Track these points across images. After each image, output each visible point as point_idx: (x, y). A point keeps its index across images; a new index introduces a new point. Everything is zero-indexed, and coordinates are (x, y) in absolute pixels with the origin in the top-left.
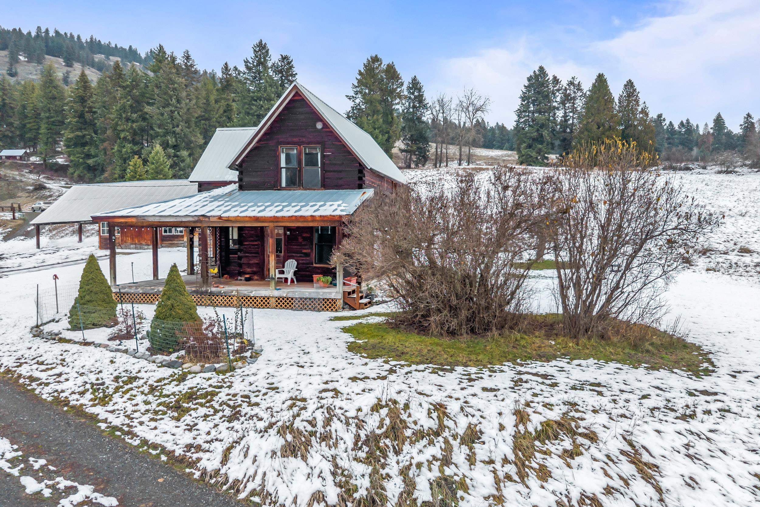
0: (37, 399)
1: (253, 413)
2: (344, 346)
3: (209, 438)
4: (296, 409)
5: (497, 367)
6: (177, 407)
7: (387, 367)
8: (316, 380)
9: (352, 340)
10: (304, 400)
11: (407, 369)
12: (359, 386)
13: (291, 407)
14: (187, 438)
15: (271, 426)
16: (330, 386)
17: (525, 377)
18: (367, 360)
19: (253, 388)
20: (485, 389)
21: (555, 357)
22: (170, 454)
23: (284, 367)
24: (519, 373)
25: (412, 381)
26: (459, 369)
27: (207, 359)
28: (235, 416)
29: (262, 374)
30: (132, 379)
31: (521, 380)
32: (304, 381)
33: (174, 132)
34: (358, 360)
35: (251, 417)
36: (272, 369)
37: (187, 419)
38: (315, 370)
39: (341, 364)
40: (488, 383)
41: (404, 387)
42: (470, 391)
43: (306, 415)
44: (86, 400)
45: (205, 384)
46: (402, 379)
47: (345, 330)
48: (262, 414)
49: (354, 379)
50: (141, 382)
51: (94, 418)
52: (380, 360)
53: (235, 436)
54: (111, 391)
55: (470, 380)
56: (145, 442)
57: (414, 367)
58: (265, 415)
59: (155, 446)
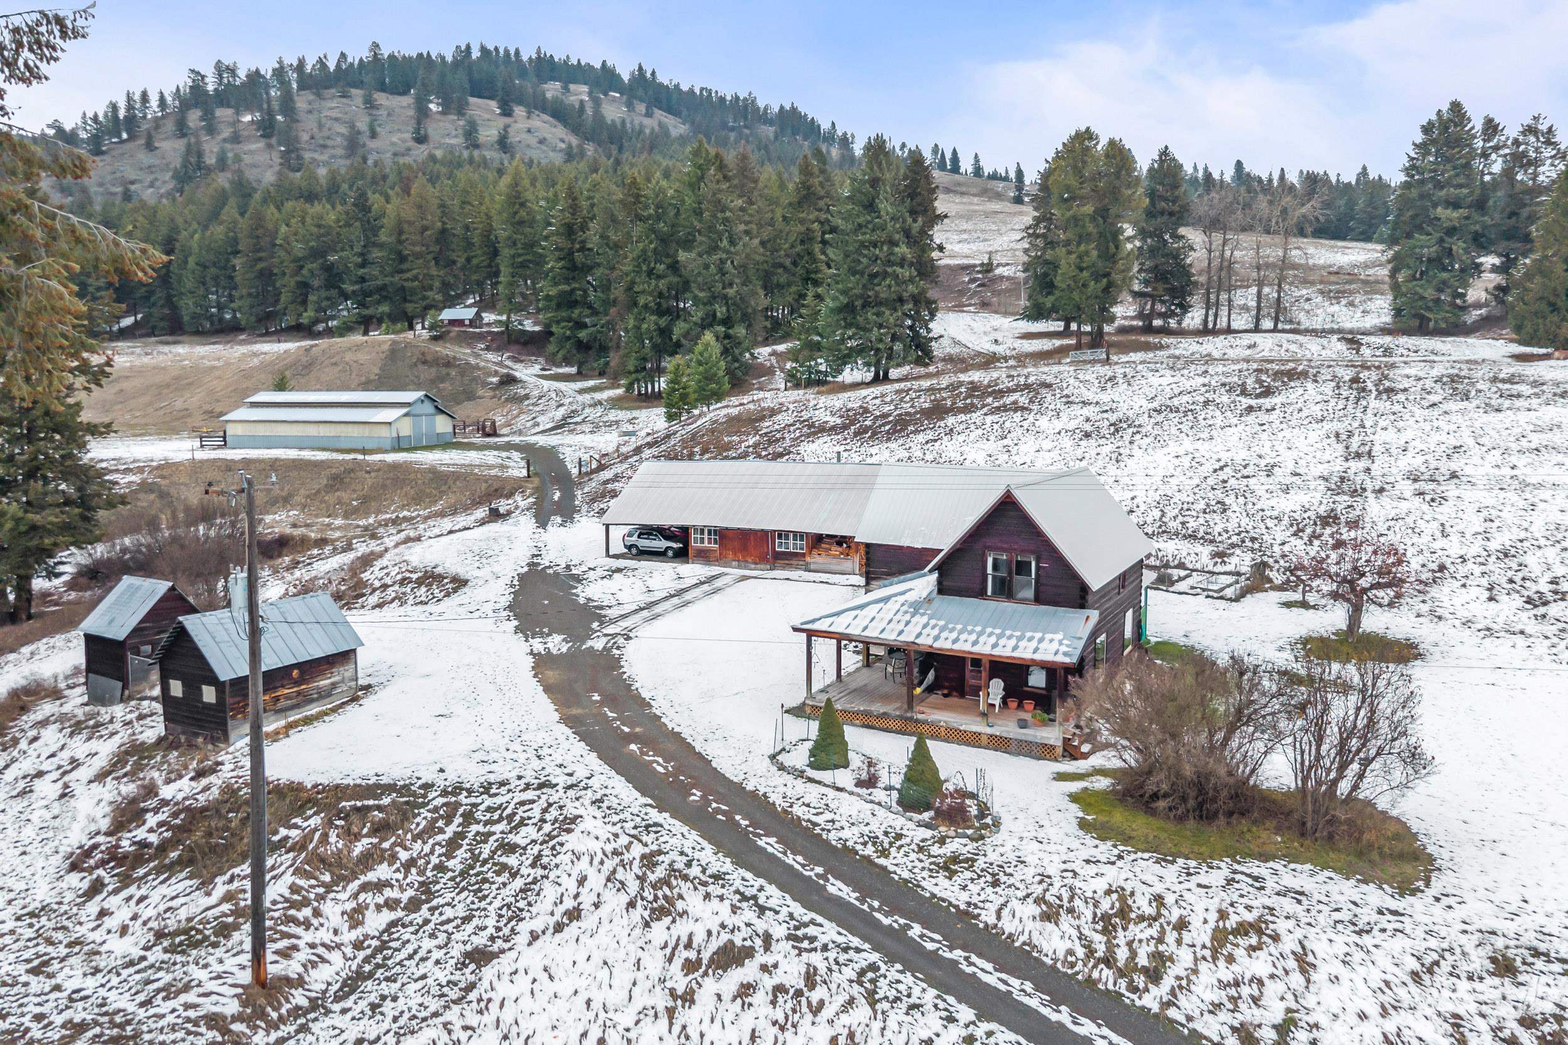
0: (827, 842)
1: (1009, 882)
2: (1075, 822)
3: (982, 898)
4: (1045, 885)
5: (1215, 863)
6: (946, 868)
7: (1116, 852)
8: (1056, 859)
9: (1081, 814)
10: (1049, 877)
11: (1133, 856)
12: (1092, 869)
13: (1041, 882)
14: (964, 897)
15: (1028, 896)
16: (1068, 866)
17: (1238, 877)
18: (1097, 842)
19: (1004, 859)
20: (1199, 885)
21: (1273, 858)
22: (957, 907)
23: (1025, 841)
24: (1235, 872)
25: (1137, 870)
26: (1181, 861)
27: (958, 826)
28: (996, 883)
29: (1008, 848)
30: (899, 836)
31: (1233, 880)
32: (1047, 858)
33: (725, 296)
34: (1090, 841)
35: (1010, 886)
36: (1016, 842)
37: (958, 880)
38: (1052, 848)
39: (1075, 844)
40: (1203, 879)
41: (1131, 875)
42: (1186, 885)
43: (1054, 890)
44: (869, 850)
45: (964, 850)
46: (1129, 866)
47: (1074, 798)
48: (1018, 885)
49: (1088, 862)
50: (908, 840)
51: (884, 868)
52: (1109, 843)
53: (1002, 900)
54: (886, 845)
55: (1189, 874)
56: (934, 896)
57: (1139, 854)
58: (1022, 886)
59: (944, 900)
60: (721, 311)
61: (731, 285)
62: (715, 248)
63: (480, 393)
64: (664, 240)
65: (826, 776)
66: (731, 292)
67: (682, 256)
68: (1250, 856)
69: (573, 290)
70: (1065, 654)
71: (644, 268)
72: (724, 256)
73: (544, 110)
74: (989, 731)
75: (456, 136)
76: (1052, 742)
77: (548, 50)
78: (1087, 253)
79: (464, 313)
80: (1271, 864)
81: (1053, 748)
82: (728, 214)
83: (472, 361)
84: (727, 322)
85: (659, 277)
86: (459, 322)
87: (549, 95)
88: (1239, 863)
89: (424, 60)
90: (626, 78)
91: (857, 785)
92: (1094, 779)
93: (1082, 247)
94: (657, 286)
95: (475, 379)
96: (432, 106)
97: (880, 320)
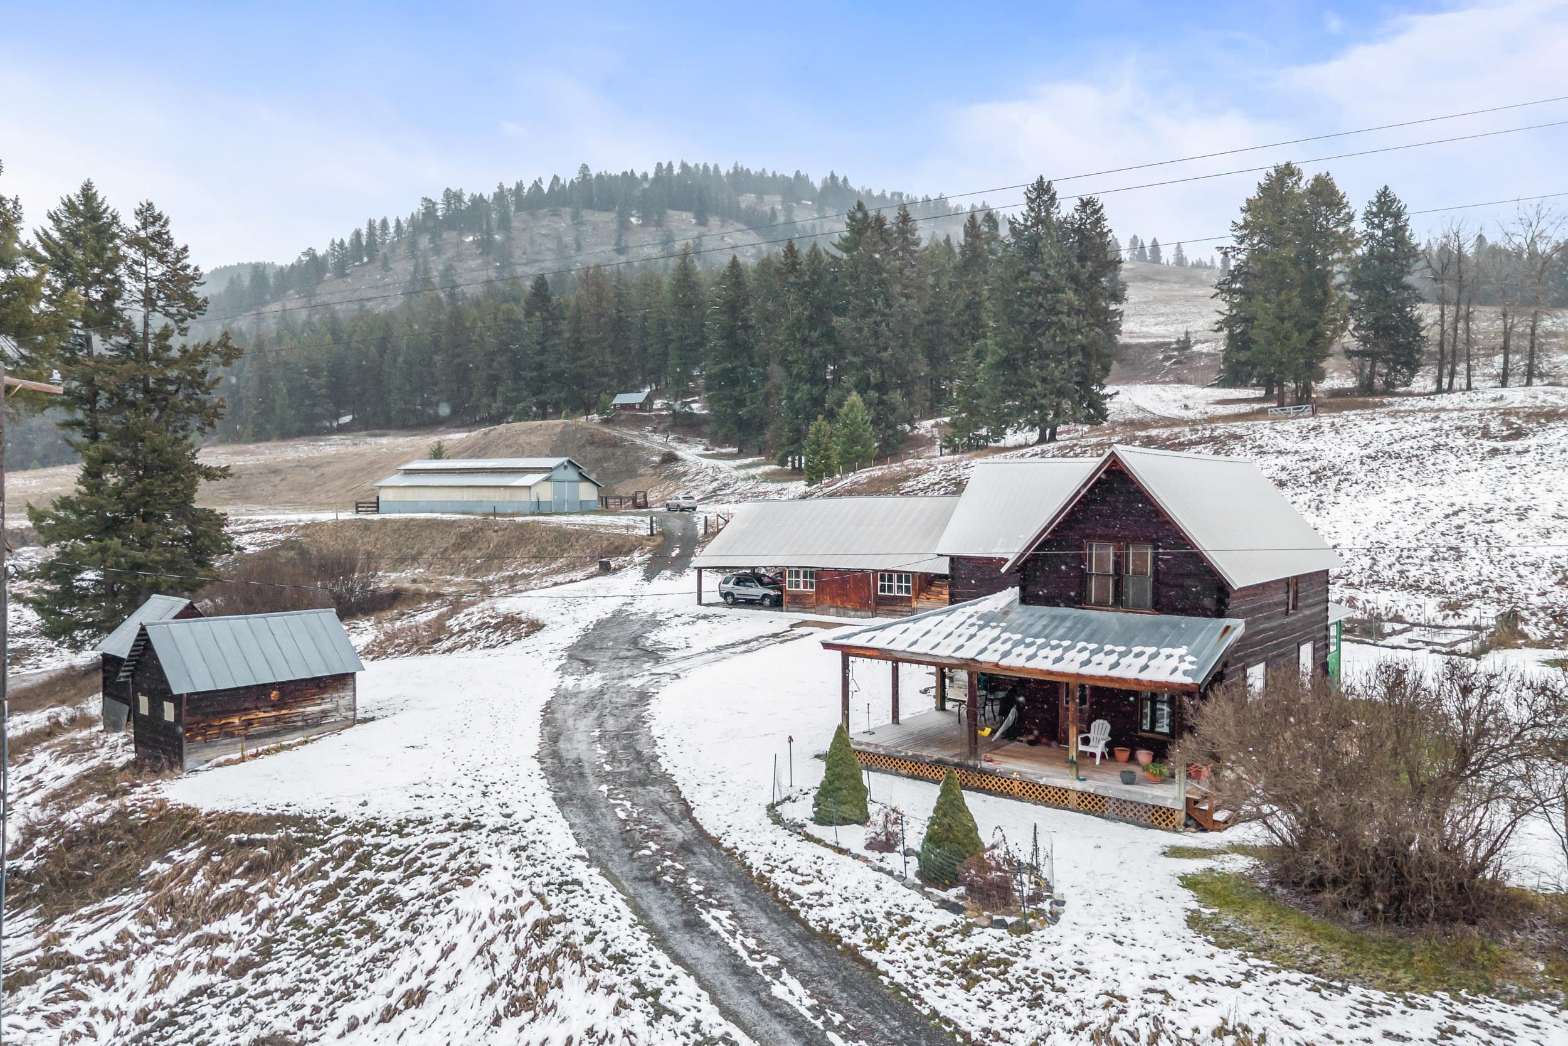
0: (804, 923)
1: (1059, 1002)
2: (1181, 916)
3: (1008, 1025)
4: (1113, 1011)
5: (1420, 998)
6: (964, 972)
7: (1243, 967)
8: (1140, 970)
9: (1194, 905)
10: (1123, 999)
11: (1272, 976)
12: (1199, 992)
13: (1106, 1006)
14: (982, 1019)
15: (1082, 1027)
16: (1157, 984)
17: (1461, 1026)
18: (1214, 949)
19: (1056, 964)
20: (1387, 1034)
21: (1531, 998)
22: (966, 1035)
23: (1095, 938)
24: (1456, 1017)
25: (1277, 999)
26: (1356, 991)
27: (993, 908)
28: (1036, 1002)
29: (1067, 946)
30: (907, 921)
31: (1453, 1030)
32: (1124, 967)
33: (880, 361)
34: (1201, 947)
35: (1057, 1008)
36: (1080, 939)
37: (978, 991)
38: (1136, 953)
39: (1176, 949)
40: (1394, 1023)
41: (1264, 1007)
42: (1363, 1032)
43: (1126, 1022)
44: (858, 939)
45: (996, 947)
46: (1263, 992)
47: (1188, 882)
48: (1070, 1007)
49: (1193, 979)
50: (917, 927)
51: (871, 966)
52: (1234, 953)
53: (1039, 1030)
54: (884, 932)
55: (1370, 1014)
56: (935, 1013)
57: (1284, 975)
58: (1075, 1010)
59: (948, 1022)
60: (874, 376)
61: (885, 349)
62: (868, 312)
63: (642, 471)
64: (819, 309)
65: (827, 833)
66: (885, 355)
67: (837, 321)
68: (1487, 992)
69: (734, 369)
70: (1185, 673)
71: (798, 336)
72: (879, 318)
73: (738, 220)
74: (1079, 786)
75: (654, 245)
76: (1169, 804)
77: (745, 165)
78: (1289, 301)
79: (637, 398)
80: (1525, 1008)
81: (1170, 812)
82: (885, 275)
83: (638, 441)
84: (882, 388)
85: (813, 345)
86: (630, 406)
87: (743, 205)
88: (1465, 1002)
89: (629, 178)
90: (818, 184)
91: (868, 847)
92: (1226, 857)
93: (1283, 297)
94: (810, 355)
95: (638, 459)
96: (633, 220)
97: (1044, 374)
